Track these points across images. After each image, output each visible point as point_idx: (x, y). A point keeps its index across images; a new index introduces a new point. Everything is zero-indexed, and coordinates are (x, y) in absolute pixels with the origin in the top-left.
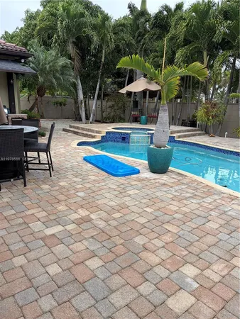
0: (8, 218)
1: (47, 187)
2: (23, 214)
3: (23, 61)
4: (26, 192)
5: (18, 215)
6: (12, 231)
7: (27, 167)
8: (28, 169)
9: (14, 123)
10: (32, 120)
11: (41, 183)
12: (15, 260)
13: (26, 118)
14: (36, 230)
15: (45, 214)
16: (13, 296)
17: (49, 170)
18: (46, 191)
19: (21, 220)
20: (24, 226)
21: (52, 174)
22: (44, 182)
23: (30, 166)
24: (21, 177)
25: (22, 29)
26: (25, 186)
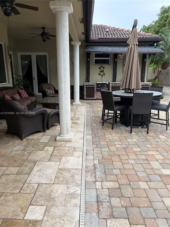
0: (136, 153)
1: (164, 137)
2: (146, 153)
3: (155, 44)
4: (148, 138)
5: (143, 153)
6: (138, 162)
7: (150, 120)
8: (150, 122)
9: (143, 88)
10: (155, 87)
11: (159, 133)
12: (140, 183)
13: (151, 85)
14: (155, 168)
15: (161, 157)
16: (139, 207)
17: (166, 125)
18: (163, 140)
19: (144, 157)
20: (146, 162)
21: (168, 128)
22: (161, 133)
23: (152, 120)
24: (145, 126)
25: (157, 21)
26: (148, 133)
